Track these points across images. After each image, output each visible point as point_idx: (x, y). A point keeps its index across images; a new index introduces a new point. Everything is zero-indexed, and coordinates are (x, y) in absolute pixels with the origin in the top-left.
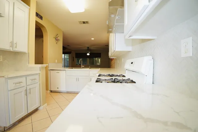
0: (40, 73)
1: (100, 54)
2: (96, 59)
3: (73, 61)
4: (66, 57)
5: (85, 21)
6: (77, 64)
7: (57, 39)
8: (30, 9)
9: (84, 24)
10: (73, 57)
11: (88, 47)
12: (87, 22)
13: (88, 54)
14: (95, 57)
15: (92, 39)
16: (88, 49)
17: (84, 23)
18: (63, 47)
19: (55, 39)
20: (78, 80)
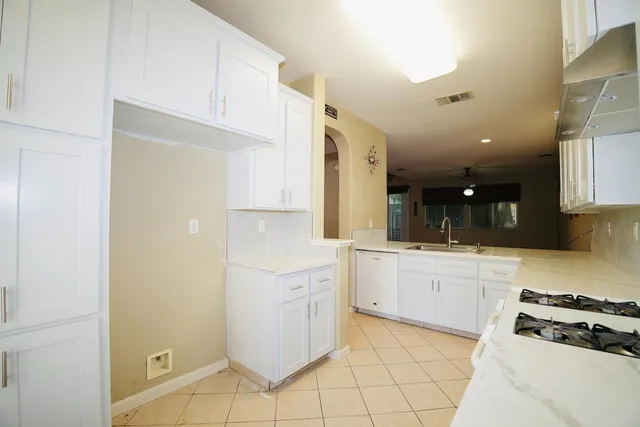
0: (335, 264)
1: (517, 186)
2: (500, 206)
3: (416, 214)
4: (391, 202)
5: (457, 93)
6: (428, 226)
7: (372, 160)
8: (313, 105)
9: (456, 103)
10: (416, 203)
11: (467, 169)
12: (466, 96)
13: (469, 193)
14: (497, 202)
15: (484, 141)
16: (468, 175)
17: (454, 99)
18: (388, 175)
19: (367, 161)
20: (436, 286)
